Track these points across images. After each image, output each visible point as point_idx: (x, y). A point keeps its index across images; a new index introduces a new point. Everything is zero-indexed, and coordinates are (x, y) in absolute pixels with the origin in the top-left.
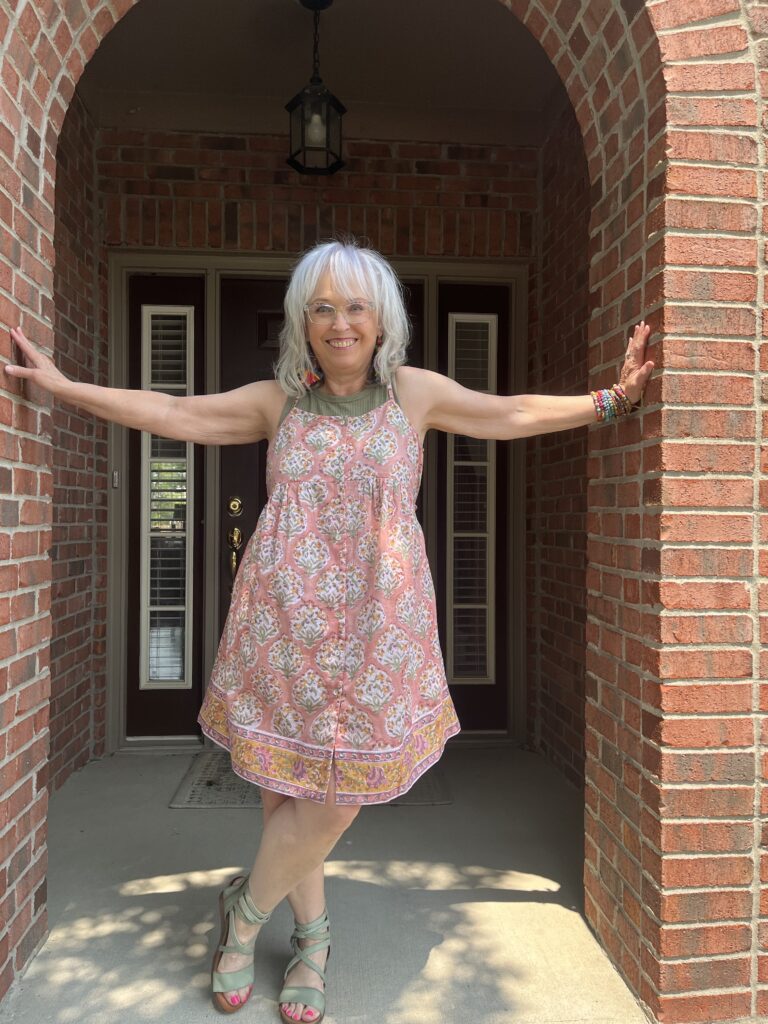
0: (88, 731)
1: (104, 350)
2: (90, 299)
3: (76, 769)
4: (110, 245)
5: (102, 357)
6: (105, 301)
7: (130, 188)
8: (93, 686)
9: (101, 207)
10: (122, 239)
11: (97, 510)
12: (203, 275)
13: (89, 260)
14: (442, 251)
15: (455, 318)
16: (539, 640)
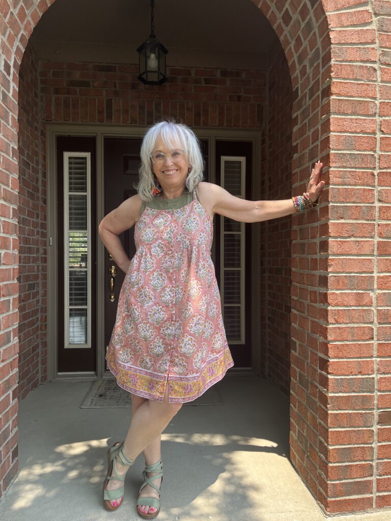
0: (38, 370)
1: (44, 175)
2: (36, 149)
3: (32, 389)
4: (46, 120)
5: (44, 179)
6: (44, 149)
7: (57, 91)
8: (40, 347)
9: (42, 101)
10: (53, 118)
11: (41, 257)
12: (95, 136)
13: (36, 129)
14: (217, 125)
15: (224, 158)
16: (267, 322)
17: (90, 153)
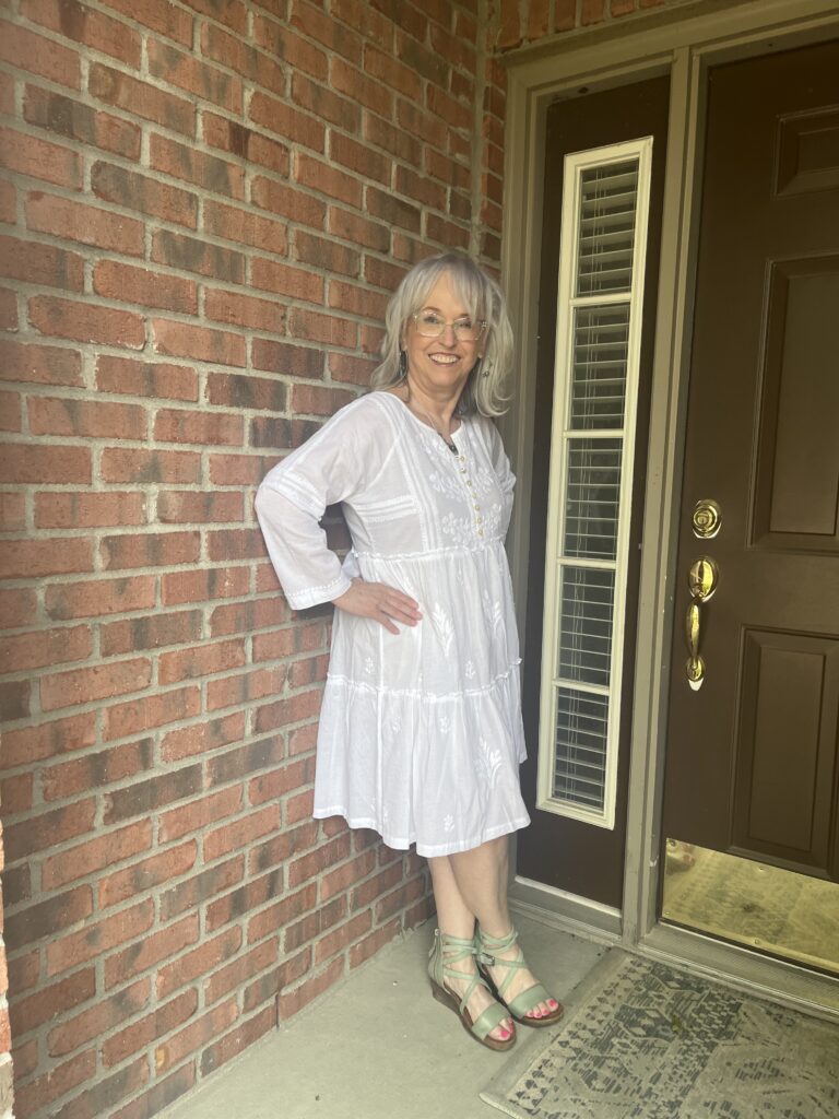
4: (504, 50)
6: (496, 160)
10: (522, 34)
12: (669, 67)
17: (651, 139)
